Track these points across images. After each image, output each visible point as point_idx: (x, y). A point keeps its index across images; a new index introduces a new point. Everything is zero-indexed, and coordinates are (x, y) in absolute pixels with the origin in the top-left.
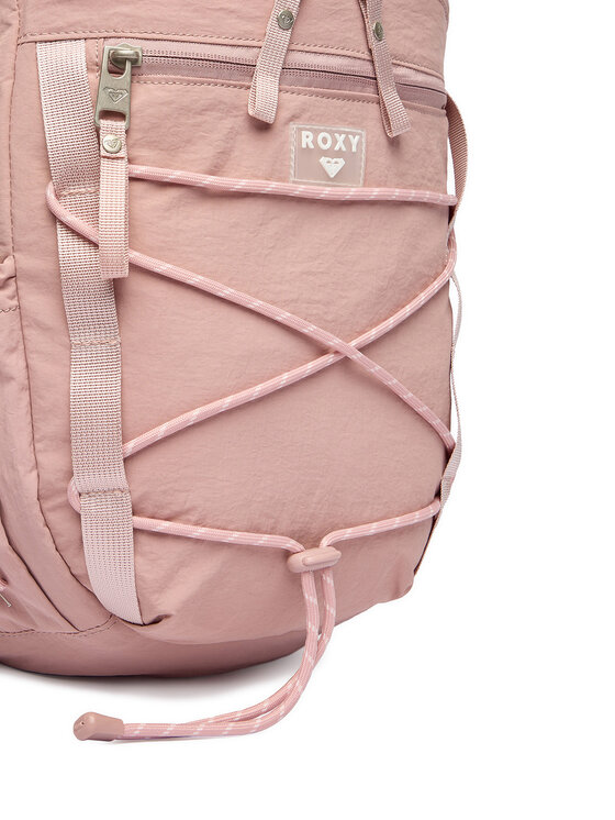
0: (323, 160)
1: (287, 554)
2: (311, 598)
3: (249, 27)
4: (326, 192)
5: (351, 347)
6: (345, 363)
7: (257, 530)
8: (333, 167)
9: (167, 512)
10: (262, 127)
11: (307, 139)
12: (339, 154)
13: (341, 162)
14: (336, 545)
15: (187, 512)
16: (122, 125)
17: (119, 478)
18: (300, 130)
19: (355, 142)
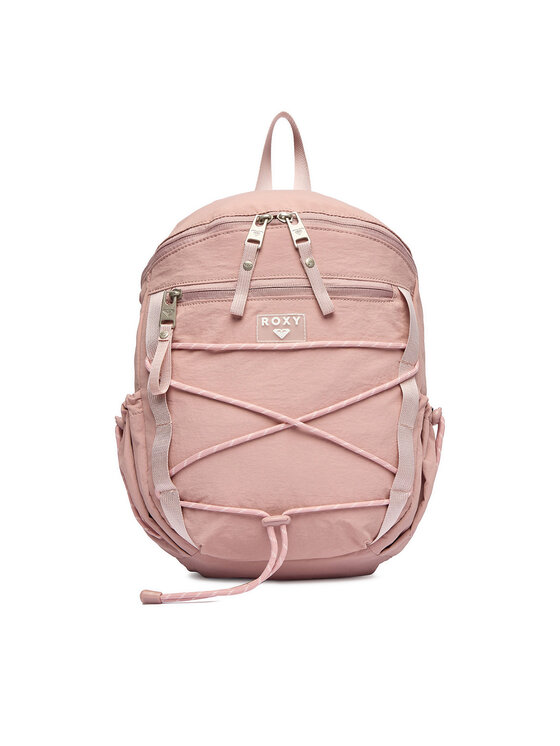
0: (275, 331)
1: (261, 518)
2: (273, 538)
3: (231, 272)
4: (278, 346)
5: (297, 422)
6: (294, 429)
7: (242, 506)
8: (282, 334)
9: (195, 499)
10: (237, 319)
11: (265, 321)
12: (287, 326)
13: (288, 330)
14: (291, 516)
15: (204, 498)
16: (171, 326)
17: (170, 485)
18: (260, 317)
19: (297, 320)
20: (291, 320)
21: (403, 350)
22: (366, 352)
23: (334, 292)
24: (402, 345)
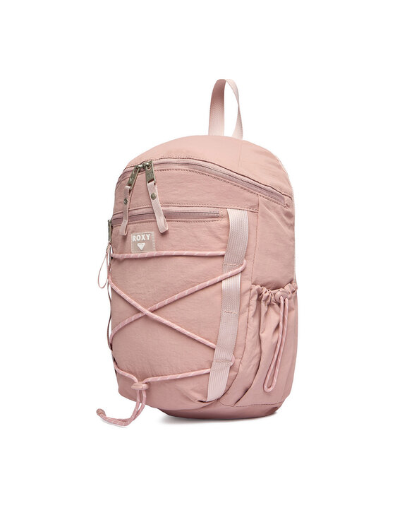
0: (138, 245)
2: (138, 399)
4: (140, 255)
5: (147, 311)
8: (141, 246)
11: (134, 238)
12: (143, 241)
13: (144, 244)
18: (132, 235)
19: (148, 236)
20: (146, 237)
21: (223, 256)
22: (192, 259)
23: (168, 216)
24: (222, 253)
